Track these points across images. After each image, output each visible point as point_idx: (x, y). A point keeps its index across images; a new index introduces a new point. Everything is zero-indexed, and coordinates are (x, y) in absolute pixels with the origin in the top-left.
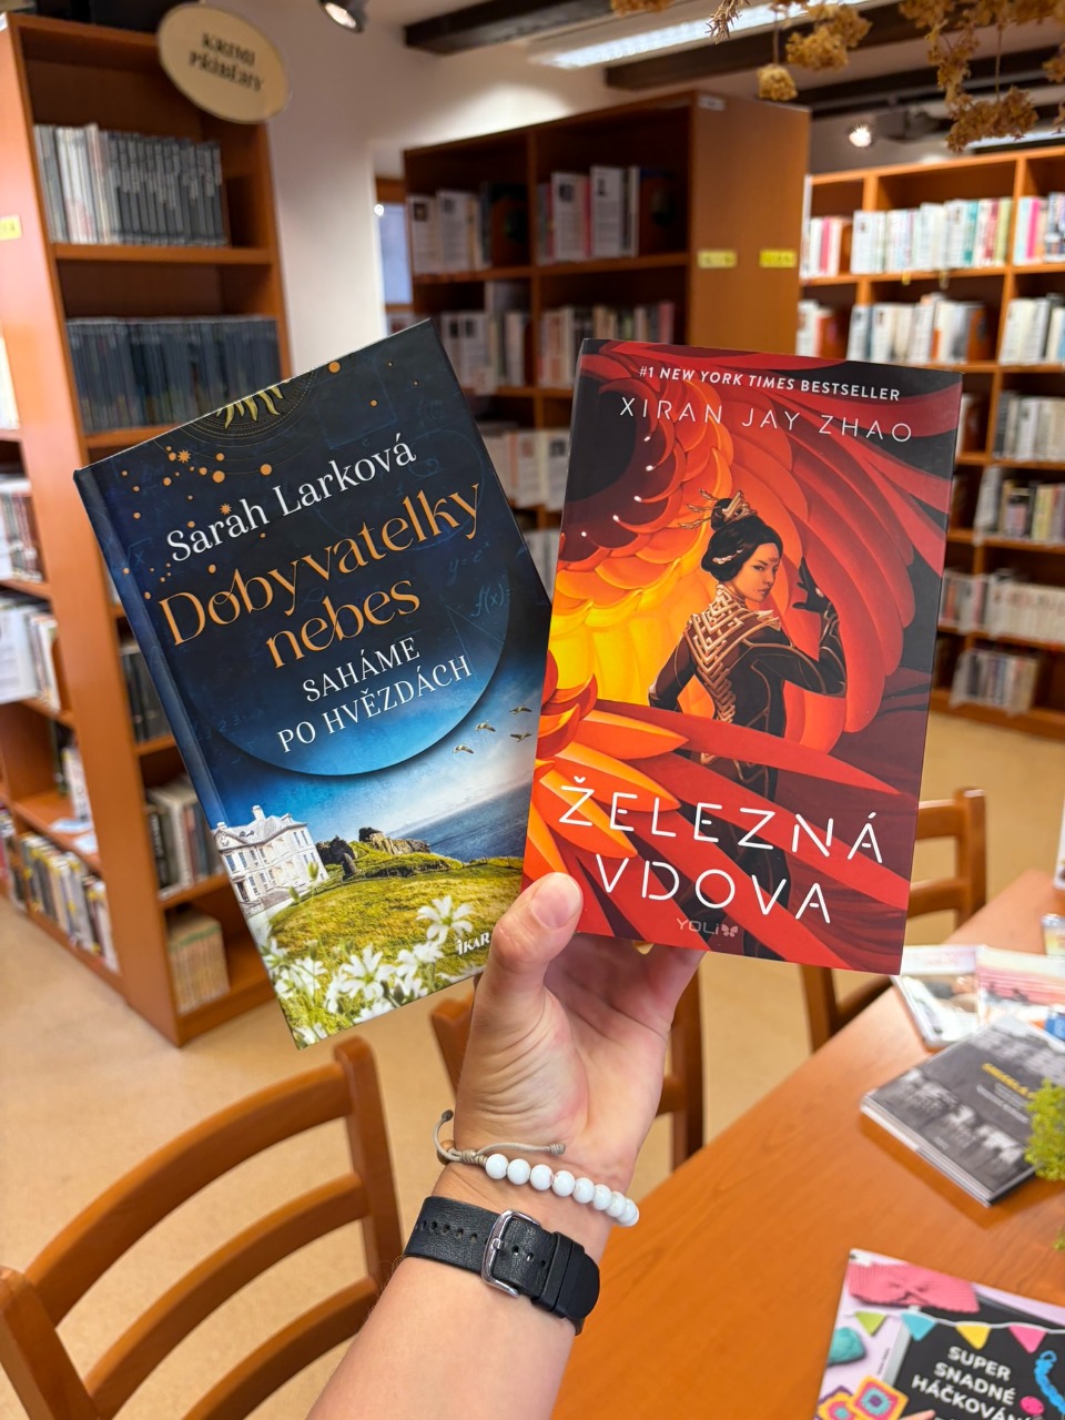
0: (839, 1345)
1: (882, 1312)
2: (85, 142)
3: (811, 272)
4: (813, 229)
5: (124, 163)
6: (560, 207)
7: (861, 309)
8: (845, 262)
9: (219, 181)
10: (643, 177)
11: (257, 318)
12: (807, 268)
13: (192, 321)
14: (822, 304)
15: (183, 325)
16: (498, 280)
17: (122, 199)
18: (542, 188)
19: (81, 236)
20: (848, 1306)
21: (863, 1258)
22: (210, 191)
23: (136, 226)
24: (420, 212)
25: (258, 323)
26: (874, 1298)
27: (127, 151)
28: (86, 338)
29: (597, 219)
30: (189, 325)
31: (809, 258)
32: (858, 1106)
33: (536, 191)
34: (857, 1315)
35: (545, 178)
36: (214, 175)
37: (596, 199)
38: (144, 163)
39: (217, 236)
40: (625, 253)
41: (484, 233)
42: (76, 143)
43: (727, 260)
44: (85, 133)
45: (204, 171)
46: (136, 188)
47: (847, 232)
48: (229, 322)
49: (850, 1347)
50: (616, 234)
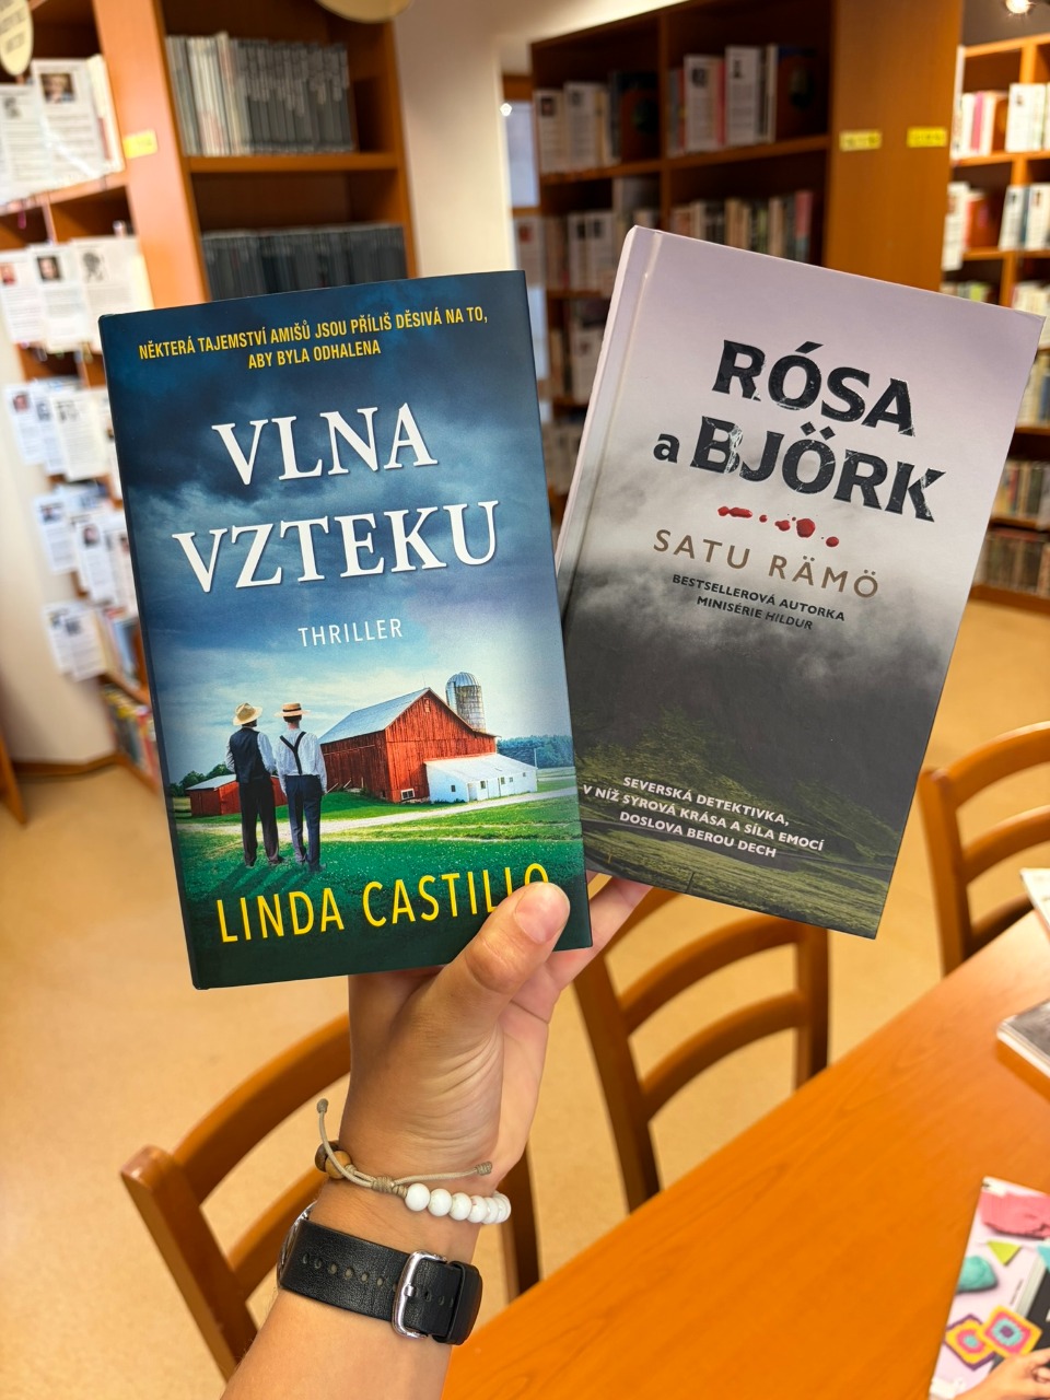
0: (969, 1273)
1: (1016, 1243)
2: (216, 51)
3: (962, 152)
4: (965, 104)
5: (254, 71)
6: (693, 93)
7: (1016, 190)
8: (999, 140)
9: (346, 84)
10: (781, 56)
11: (384, 226)
12: (958, 146)
13: (320, 231)
14: (973, 187)
15: (313, 236)
16: (627, 176)
17: (253, 108)
18: (674, 74)
19: (213, 149)
20: (979, 1234)
21: (997, 1187)
22: (338, 95)
23: (266, 135)
24: (547, 107)
25: (385, 230)
26: (1007, 1228)
27: (256, 58)
28: (219, 252)
29: (731, 104)
30: (318, 235)
31: (960, 135)
32: (995, 1032)
33: (668, 76)
34: (990, 1244)
35: (678, 63)
36: (341, 79)
37: (731, 82)
38: (274, 69)
39: (344, 142)
40: (761, 139)
41: (613, 126)
42: (207, 52)
43: (872, 140)
44: (216, 43)
45: (331, 74)
46: (265, 96)
47: (1002, 107)
48: (357, 230)
49: (982, 1275)
50: (752, 119)
